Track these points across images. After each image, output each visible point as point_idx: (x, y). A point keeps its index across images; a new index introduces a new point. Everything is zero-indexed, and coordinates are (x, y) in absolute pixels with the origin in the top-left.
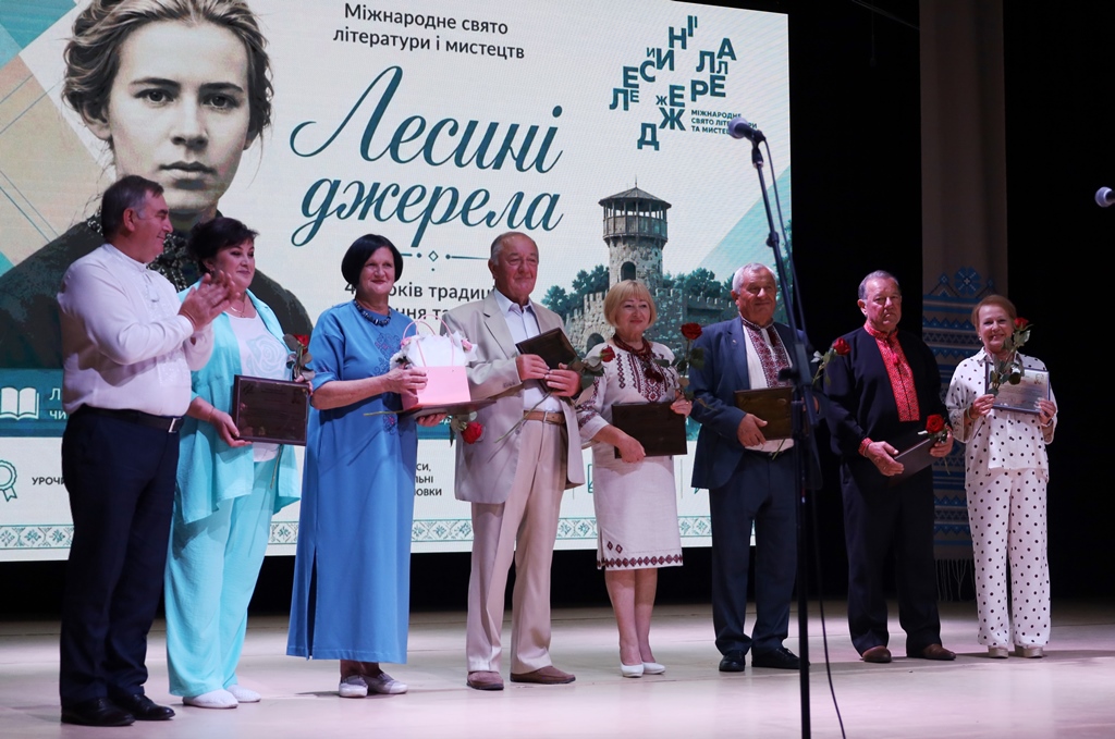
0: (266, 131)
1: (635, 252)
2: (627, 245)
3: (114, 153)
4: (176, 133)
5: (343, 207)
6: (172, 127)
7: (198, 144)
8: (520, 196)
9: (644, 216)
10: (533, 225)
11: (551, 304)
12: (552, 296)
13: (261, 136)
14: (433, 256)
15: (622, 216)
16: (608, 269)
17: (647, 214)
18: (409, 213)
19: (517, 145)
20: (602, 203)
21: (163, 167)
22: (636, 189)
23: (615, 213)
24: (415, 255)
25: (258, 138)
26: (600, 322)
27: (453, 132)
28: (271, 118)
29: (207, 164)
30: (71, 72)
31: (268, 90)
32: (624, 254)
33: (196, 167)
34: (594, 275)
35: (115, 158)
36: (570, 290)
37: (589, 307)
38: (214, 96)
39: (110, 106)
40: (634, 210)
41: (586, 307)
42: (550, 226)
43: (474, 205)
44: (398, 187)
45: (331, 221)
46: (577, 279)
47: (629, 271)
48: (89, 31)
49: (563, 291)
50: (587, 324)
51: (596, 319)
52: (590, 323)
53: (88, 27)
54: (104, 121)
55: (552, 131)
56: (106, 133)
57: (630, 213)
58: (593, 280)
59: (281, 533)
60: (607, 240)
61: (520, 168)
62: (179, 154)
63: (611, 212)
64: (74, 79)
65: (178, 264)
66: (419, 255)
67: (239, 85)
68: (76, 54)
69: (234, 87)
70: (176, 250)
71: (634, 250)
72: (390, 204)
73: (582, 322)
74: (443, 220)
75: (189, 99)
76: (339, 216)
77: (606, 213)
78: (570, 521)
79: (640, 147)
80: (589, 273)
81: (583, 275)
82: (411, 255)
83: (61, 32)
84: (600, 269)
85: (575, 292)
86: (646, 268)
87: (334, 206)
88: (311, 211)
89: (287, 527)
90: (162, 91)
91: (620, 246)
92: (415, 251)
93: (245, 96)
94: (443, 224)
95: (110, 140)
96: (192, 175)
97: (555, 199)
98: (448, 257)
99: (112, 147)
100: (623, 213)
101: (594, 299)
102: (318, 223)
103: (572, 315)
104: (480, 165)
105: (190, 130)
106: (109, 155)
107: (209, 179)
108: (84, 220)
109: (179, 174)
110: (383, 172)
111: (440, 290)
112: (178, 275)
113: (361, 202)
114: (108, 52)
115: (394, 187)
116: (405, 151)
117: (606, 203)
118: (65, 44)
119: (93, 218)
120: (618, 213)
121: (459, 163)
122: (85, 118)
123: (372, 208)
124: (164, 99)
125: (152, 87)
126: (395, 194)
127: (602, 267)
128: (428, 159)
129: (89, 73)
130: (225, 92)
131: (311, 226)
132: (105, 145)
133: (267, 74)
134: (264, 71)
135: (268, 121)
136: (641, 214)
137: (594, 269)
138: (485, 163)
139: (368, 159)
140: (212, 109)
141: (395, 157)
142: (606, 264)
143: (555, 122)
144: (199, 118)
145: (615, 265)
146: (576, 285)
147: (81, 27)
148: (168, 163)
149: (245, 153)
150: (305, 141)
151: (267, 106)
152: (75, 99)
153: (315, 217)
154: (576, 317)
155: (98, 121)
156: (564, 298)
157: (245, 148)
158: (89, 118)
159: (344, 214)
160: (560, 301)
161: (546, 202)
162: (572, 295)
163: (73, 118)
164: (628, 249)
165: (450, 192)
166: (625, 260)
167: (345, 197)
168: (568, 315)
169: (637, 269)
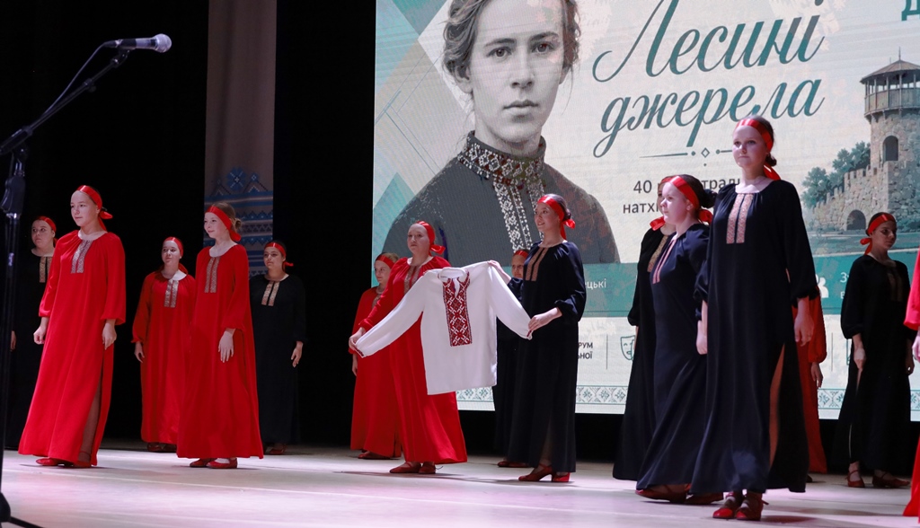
0: (575, 66)
1: (898, 125)
2: (890, 118)
3: (474, 102)
4: (513, 80)
5: (632, 119)
6: (510, 76)
7: (529, 85)
8: (783, 86)
9: (908, 88)
10: (795, 112)
11: (813, 185)
12: (813, 178)
13: (572, 71)
14: (705, 153)
15: (884, 91)
16: (869, 145)
17: (911, 85)
18: (685, 117)
19: (780, 41)
20: (864, 81)
21: (506, 108)
22: (900, 62)
23: (877, 89)
24: (690, 154)
25: (569, 74)
26: (860, 198)
27: (722, 39)
28: (579, 54)
29: (534, 101)
30: (448, 46)
31: (576, 31)
32: (888, 128)
33: (528, 104)
34: (855, 153)
35: (474, 106)
36: (830, 170)
37: (849, 185)
38: (540, 44)
39: (471, 69)
41: (846, 185)
42: (811, 111)
43: (741, 102)
44: (676, 95)
45: (624, 132)
46: (837, 158)
47: (891, 146)
48: (459, 12)
49: (824, 172)
50: (847, 201)
51: (856, 196)
52: (850, 201)
53: (457, 9)
54: (468, 79)
55: (814, 20)
56: (468, 88)
57: (893, 87)
58: (854, 158)
59: (586, 395)
60: (869, 117)
61: (783, 60)
62: (515, 96)
63: (873, 89)
64: (450, 51)
65: (515, 182)
66: (693, 154)
67: (556, 32)
68: (452, 31)
69: (553, 34)
70: (514, 171)
71: (897, 123)
72: (670, 111)
73: (842, 200)
74: (714, 119)
75: (522, 50)
76: (629, 128)
77: (867, 90)
78: (828, 391)
79: (904, 18)
80: (850, 151)
81: (843, 154)
82: (686, 154)
83: (442, 18)
84: (861, 147)
85: (836, 171)
86: (910, 140)
87: (625, 120)
88: (608, 127)
89: (589, 390)
90: (503, 48)
91: (882, 120)
92: (690, 150)
93: (560, 40)
94: (714, 123)
95: (472, 93)
96: (524, 111)
97: (816, 85)
98: (718, 152)
99: (473, 98)
100: (886, 87)
101: (855, 177)
102: (613, 136)
103: (832, 194)
104: (747, 64)
105: (522, 75)
106: (471, 104)
107: (535, 110)
108: (456, 156)
109: (515, 111)
110: (665, 85)
111: (711, 182)
112: (514, 191)
113: (646, 114)
114: (470, 25)
115: (673, 96)
116: (682, 63)
117: (868, 81)
118: (444, 25)
119: (461, 153)
120: (880, 88)
121: (728, 66)
122: (456, 80)
123: (655, 118)
124: (506, 53)
125: (498, 46)
126: (673, 102)
127: (863, 144)
128: (702, 66)
129: (459, 44)
130: (547, 39)
131: (608, 140)
132: (468, 97)
133: (576, 19)
134: (573, 16)
135: (577, 57)
136: (905, 86)
137: (855, 147)
138: (751, 62)
140: (538, 55)
141: (674, 70)
142: (867, 140)
143: (816, 10)
145: (877, 140)
146: (836, 165)
147: (453, 13)
148: (508, 105)
149: (560, 86)
150: (603, 71)
151: (576, 45)
152: (450, 65)
153: (611, 132)
154: (836, 195)
155: (464, 79)
156: (825, 179)
157: (560, 83)
158: (459, 78)
159: (632, 126)
160: (821, 181)
161: (808, 88)
162: (832, 174)
163: (448, 79)
164: (891, 124)
165: (720, 93)
166: (888, 135)
167: (634, 111)
168: (828, 194)
169: (900, 142)
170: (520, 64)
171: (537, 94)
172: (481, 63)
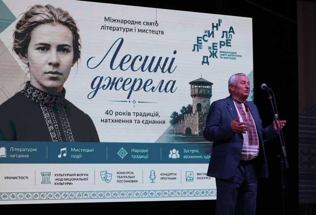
0: (79, 61)
1: (201, 100)
2: (199, 97)
3: (30, 68)
4: (49, 61)
5: (104, 85)
6: (48, 59)
7: (57, 65)
8: (163, 81)
9: (204, 88)
10: (167, 91)
11: (173, 117)
12: (174, 115)
13: (77, 62)
14: (134, 102)
15: (197, 88)
16: (192, 105)
17: (205, 87)
18: (126, 87)
19: (162, 64)
20: (190, 83)
21: (46, 73)
22: (201, 78)
23: (194, 87)
24: (128, 102)
25: (76, 63)
26: (190, 124)
27: (140, 60)
28: (81, 56)
29: (60, 72)
30: (16, 42)
31: (79, 47)
33: (56, 73)
34: (188, 108)
35: (30, 70)
36: (180, 113)
37: (186, 119)
38: (62, 48)
39: (28, 53)
40: (201, 86)
41: (185, 119)
42: (173, 91)
43: (147, 84)
44: (122, 79)
45: (100, 90)
46: (182, 109)
47: (199, 106)
48: (21, 28)
49: (177, 113)
50: (185, 124)
51: (188, 122)
52: (186, 124)
54: (26, 58)
55: (173, 59)
56: (27, 62)
57: (199, 87)
58: (187, 109)
59: (85, 195)
60: (192, 96)
61: (163, 72)
62: (50, 69)
63: (193, 86)
64: (16, 44)
65: (51, 105)
66: (130, 102)
67: (70, 45)
68: (17, 35)
70: (50, 101)
71: (201, 99)
72: (120, 84)
73: (183, 124)
74: (137, 90)
75: (54, 50)
76: (103, 89)
77: (191, 86)
78: (180, 191)
79: (203, 64)
80: (186, 107)
81: (184, 108)
82: (127, 102)
83: (12, 28)
84: (189, 106)
85: (181, 113)
86: (205, 105)
87: (101, 85)
88: (94, 87)
89: (87, 193)
90: (45, 47)
91: (196, 98)
92: (128, 100)
93: (72, 49)
94: (138, 91)
95: (28, 64)
96: (55, 76)
97: (174, 82)
98: (139, 102)
99: (29, 66)
100: (197, 87)
101: (188, 116)
102: (96, 91)
103: (180, 121)
104: (149, 71)
105: (54, 60)
106: (28, 69)
107: (60, 77)
108: (20, 91)
109: (51, 75)
110: (117, 74)
111: (137, 113)
112: (51, 109)
113: (110, 84)
114: (27, 34)
115: (121, 79)
116: (125, 66)
117: (191, 83)
118: (13, 32)
119: (23, 90)
120: (195, 86)
121: (143, 71)
122: (20, 57)
123: (114, 86)
124: (45, 50)
125: (42, 46)
126: (121, 81)
127: (190, 105)
128: (132, 69)
129: (21, 42)
130: (65, 47)
131: (94, 93)
132: (26, 66)
133: (79, 41)
134: (78, 40)
135: (80, 57)
136: (203, 87)
137: (188, 106)
138: (151, 70)
139: (113, 69)
140: (61, 53)
141: (122, 69)
142: (191, 104)
143: (174, 56)
144: (57, 57)
145: (195, 104)
146: (182, 111)
147: (18, 26)
148: (47, 72)
149: (72, 68)
150: (92, 63)
151: (79, 52)
152: (17, 51)
153: (95, 89)
154: (182, 122)
155: (24, 58)
156: (178, 116)
157: (72, 66)
158: (21, 57)
159: (104, 88)
160: (176, 116)
161: (171, 83)
162: (180, 114)
163: (16, 57)
164: (199, 99)
165: (140, 80)
166: (198, 103)
167: (105, 82)
168: (179, 122)
169: (202, 105)
170: (53, 55)
171: (61, 69)
172: (33, 52)
